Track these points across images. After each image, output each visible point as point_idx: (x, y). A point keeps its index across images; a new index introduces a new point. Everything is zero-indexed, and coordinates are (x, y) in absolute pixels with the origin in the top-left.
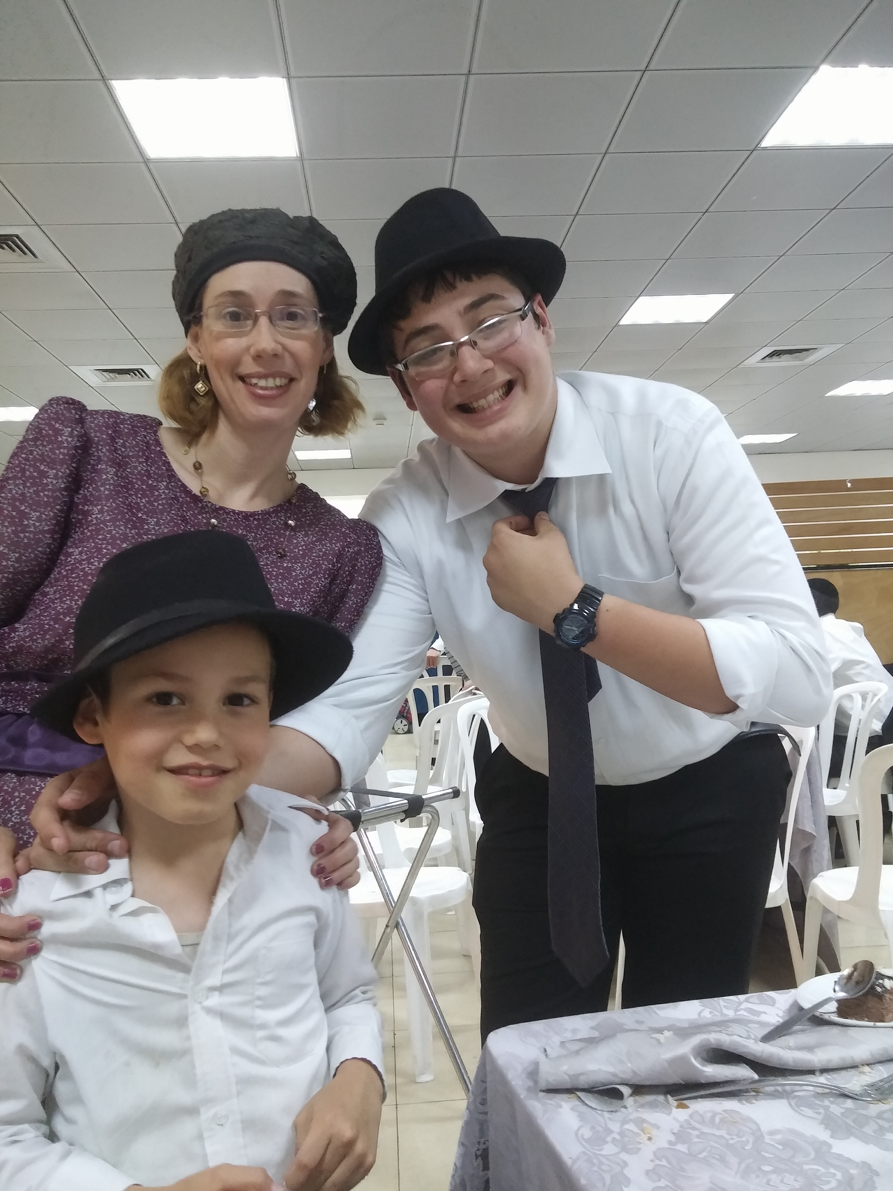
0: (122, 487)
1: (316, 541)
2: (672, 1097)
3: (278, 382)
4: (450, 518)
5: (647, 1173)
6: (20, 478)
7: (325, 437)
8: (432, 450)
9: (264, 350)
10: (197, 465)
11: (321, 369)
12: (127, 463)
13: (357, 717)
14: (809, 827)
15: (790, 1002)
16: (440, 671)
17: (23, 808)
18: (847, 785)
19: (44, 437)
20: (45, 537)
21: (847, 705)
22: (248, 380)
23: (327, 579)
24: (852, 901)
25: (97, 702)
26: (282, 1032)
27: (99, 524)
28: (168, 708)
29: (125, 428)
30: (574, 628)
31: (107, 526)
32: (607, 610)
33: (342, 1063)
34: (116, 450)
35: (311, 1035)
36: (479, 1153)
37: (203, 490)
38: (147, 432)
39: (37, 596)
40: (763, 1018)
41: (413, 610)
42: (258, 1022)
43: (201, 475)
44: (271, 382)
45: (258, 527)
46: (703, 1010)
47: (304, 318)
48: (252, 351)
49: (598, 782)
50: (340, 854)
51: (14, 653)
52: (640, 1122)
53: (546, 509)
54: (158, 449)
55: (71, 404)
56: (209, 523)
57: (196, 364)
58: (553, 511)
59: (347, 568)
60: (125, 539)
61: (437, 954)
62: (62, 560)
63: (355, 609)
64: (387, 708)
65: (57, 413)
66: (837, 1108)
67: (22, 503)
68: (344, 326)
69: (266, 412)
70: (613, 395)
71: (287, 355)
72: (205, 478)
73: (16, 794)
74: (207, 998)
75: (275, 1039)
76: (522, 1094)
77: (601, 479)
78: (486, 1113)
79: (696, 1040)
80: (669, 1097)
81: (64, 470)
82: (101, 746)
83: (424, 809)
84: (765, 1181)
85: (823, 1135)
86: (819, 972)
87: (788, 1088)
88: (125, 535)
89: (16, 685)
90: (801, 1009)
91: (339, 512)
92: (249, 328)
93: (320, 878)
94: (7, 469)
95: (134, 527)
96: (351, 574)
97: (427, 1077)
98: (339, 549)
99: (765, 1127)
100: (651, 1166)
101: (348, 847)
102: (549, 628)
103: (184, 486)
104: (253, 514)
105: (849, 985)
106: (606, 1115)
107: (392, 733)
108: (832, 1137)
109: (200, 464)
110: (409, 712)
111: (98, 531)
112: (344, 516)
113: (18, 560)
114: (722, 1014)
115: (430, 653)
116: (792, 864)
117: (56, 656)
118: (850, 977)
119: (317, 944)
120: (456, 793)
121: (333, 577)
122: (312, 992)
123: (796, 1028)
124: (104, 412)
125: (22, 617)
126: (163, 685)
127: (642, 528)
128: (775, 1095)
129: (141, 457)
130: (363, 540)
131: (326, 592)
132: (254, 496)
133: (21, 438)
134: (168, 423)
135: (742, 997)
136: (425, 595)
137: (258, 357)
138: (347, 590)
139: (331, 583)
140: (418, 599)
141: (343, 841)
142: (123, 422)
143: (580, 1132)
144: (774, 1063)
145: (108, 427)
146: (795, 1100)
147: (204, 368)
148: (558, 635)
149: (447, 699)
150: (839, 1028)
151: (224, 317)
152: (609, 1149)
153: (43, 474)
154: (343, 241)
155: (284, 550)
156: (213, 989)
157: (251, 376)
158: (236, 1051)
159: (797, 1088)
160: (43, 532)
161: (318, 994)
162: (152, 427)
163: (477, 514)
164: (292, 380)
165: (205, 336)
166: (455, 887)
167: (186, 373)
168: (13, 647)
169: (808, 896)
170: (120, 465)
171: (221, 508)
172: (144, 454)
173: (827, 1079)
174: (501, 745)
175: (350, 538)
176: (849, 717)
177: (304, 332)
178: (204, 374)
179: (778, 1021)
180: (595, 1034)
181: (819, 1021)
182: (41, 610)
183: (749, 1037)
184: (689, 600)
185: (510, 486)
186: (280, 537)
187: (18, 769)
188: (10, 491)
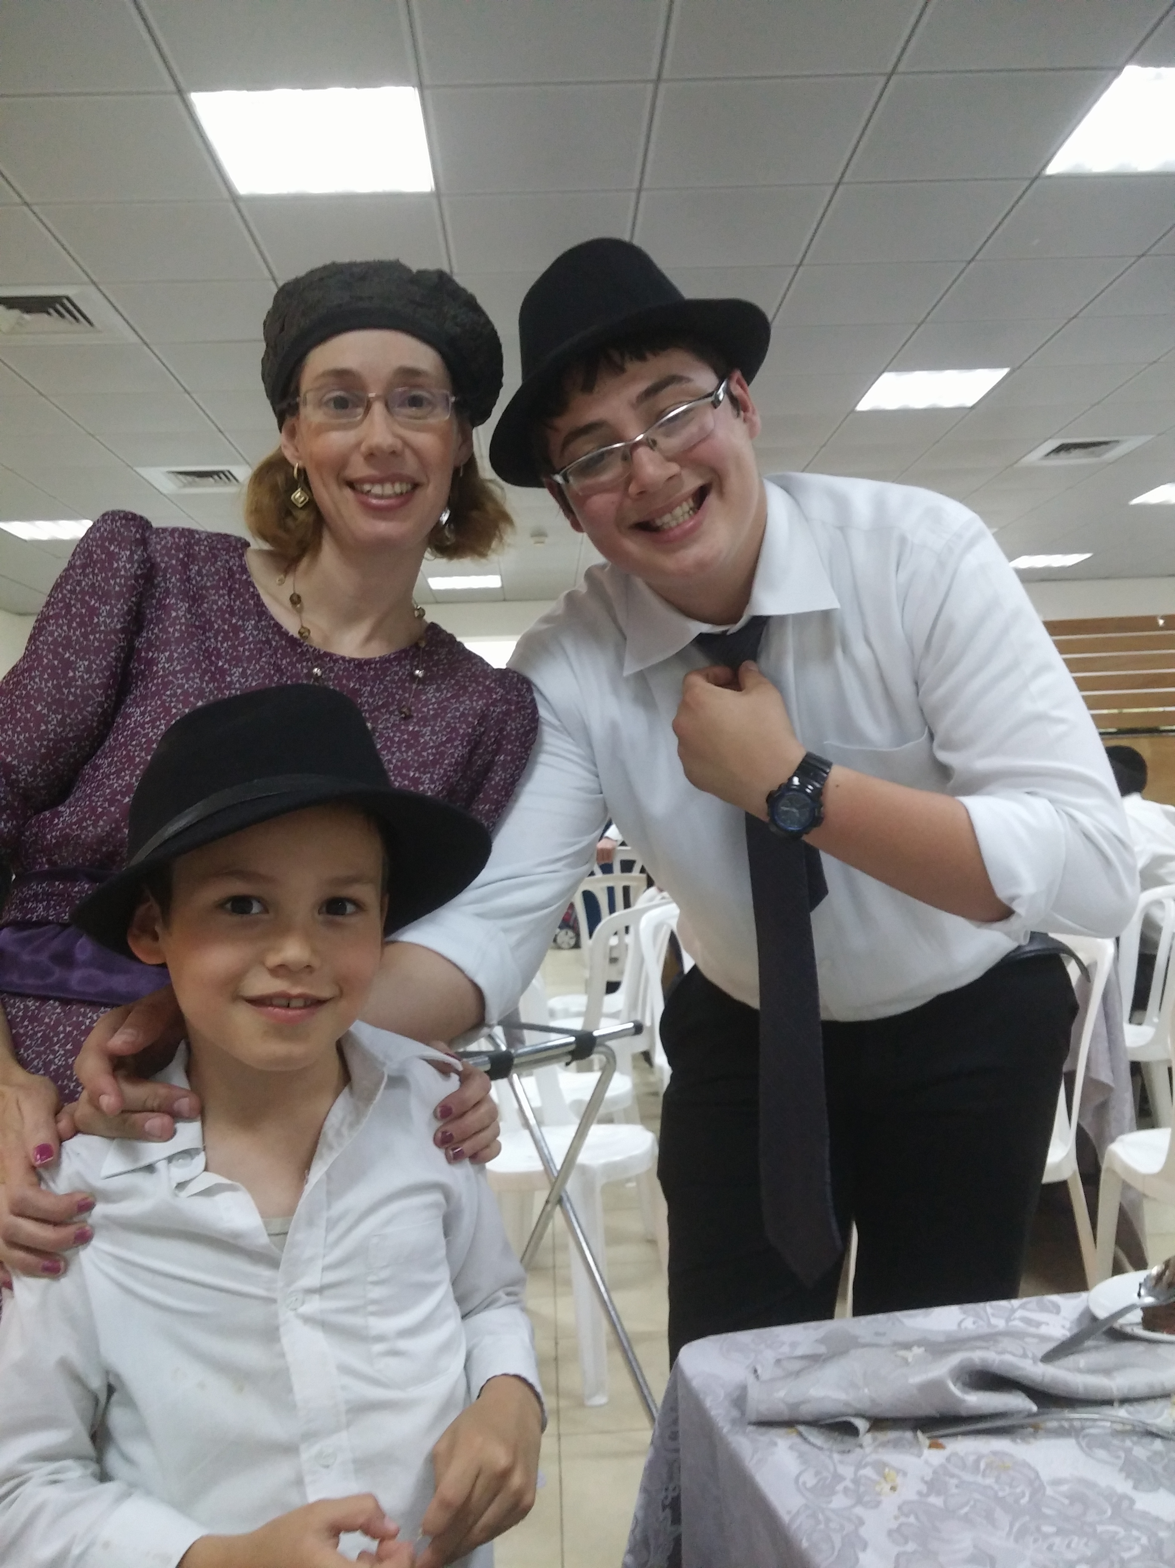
0: (197, 627)
1: (452, 697)
2: (923, 1432)
3: (398, 488)
4: (630, 668)
5: (890, 1533)
6: (65, 616)
7: (462, 560)
8: (604, 577)
9: (378, 448)
10: (295, 598)
11: (456, 471)
12: (202, 597)
13: (506, 930)
14: (1104, 1076)
15: (1080, 1309)
16: (617, 867)
17: (69, 1047)
18: (1156, 1020)
19: (95, 563)
20: (97, 694)
21: (1157, 914)
22: (358, 486)
23: (465, 747)
24: (1161, 1175)
25: (156, 910)
26: (403, 1344)
27: (167, 676)
28: (246, 917)
29: (201, 550)
30: (794, 810)
31: (177, 679)
32: (837, 786)
33: (488, 1380)
34: (189, 579)
35: (446, 1347)
36: (667, 1502)
37: (302, 631)
38: (230, 556)
39: (87, 769)
40: (1043, 1330)
41: (578, 789)
42: (373, 1332)
43: (300, 611)
44: (388, 489)
45: (375, 679)
46: (964, 1319)
47: (430, 403)
48: (363, 448)
49: (824, 1016)
50: (472, 1119)
51: (58, 845)
52: (880, 1467)
53: (754, 656)
54: (245, 577)
55: (131, 519)
56: (310, 675)
57: (293, 468)
58: (763, 660)
59: (492, 734)
60: (201, 695)
61: (614, 1238)
62: (119, 724)
63: (503, 787)
64: (546, 917)
65: (112, 531)
66: (1142, 1451)
67: (65, 649)
68: (485, 415)
69: (383, 527)
70: (842, 505)
71: (408, 453)
72: (304, 615)
73: (61, 1028)
74: (303, 1303)
75: (395, 1353)
76: (724, 1426)
77: (826, 616)
78: (677, 1451)
79: (955, 1360)
80: (919, 1434)
81: (120, 607)
82: (164, 966)
83: (596, 1049)
84: (1045, 1546)
85: (1123, 1486)
86: (1118, 1269)
87: (1077, 1424)
88: (201, 691)
89: (61, 886)
90: (1094, 1319)
91: (481, 659)
92: (359, 418)
93: (446, 1149)
94: (48, 604)
95: (213, 679)
96: (497, 742)
97: (600, 1400)
98: (481, 708)
99: (1045, 1476)
100: (894, 1525)
101: (483, 1109)
102: (760, 809)
103: (277, 625)
104: (368, 662)
105: (1158, 1289)
106: (836, 1457)
107: (552, 948)
108: (1135, 1488)
109: (299, 597)
110: (576, 920)
111: (166, 685)
112: (488, 665)
113: (61, 723)
114: (989, 1324)
115: (602, 845)
116: (1082, 1123)
117: (111, 848)
118: (1160, 1277)
119: (447, 1233)
120: (638, 1029)
121: (475, 744)
122: (443, 1291)
123: (1089, 1343)
124: (174, 530)
125: (68, 796)
126: (238, 888)
127: (882, 679)
128: (1061, 1433)
129: (222, 588)
130: (513, 696)
131: (466, 763)
132: (369, 639)
133: (66, 565)
134: (257, 544)
135: (1015, 1303)
136: (592, 768)
137: (371, 456)
138: (492, 762)
139: (471, 753)
140: (586, 774)
141: (477, 1100)
142: (199, 542)
143: (801, 1480)
144: (1061, 1391)
145: (178, 549)
146: (1086, 1440)
147: (302, 472)
148: (773, 820)
149: (627, 905)
150: (1146, 1344)
151: (326, 404)
152: (839, 1501)
153: (93, 612)
154: (481, 301)
155: (409, 709)
156: (311, 1291)
157: (363, 481)
158: (345, 1370)
159: (1088, 1423)
160: (94, 687)
161: (451, 1296)
162: (236, 549)
163: (666, 663)
164: (416, 486)
165: (303, 428)
166: (637, 1152)
167: (280, 479)
168: (56, 837)
169: (1104, 1167)
170: (195, 599)
171: (326, 654)
172: (225, 584)
173: (1129, 1413)
174: (695, 969)
175: (496, 693)
176: (1158, 929)
177: (432, 421)
178: (303, 480)
179: (1064, 1335)
180: (822, 1349)
181: (1118, 1336)
182: (91, 788)
183: (1024, 1356)
184: (944, 772)
185: (706, 628)
186: (404, 692)
187: (62, 995)
188: (51, 633)
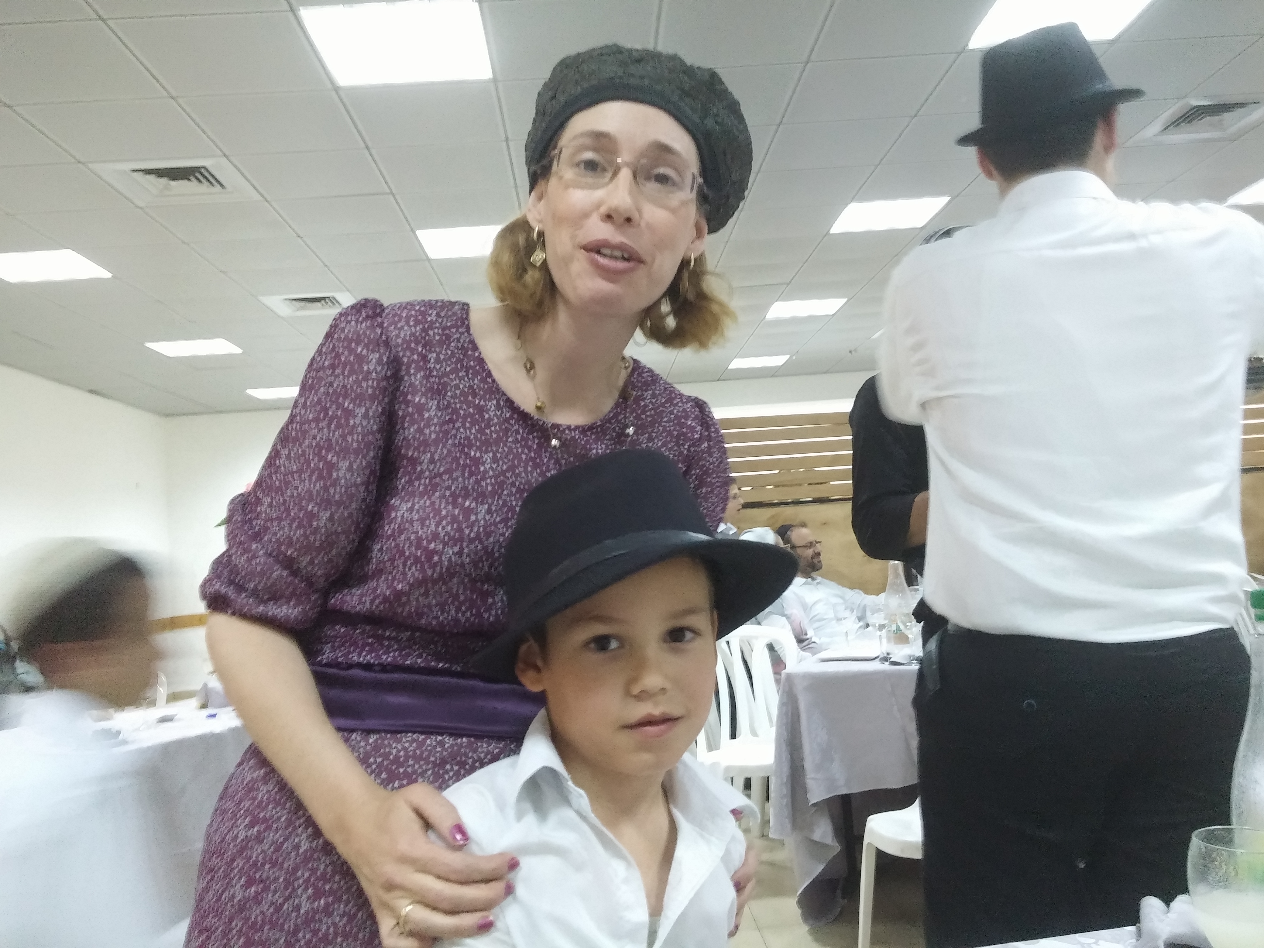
9: (617, 210)
10: (529, 365)
19: (344, 364)
20: (359, 491)
25: (536, 648)
37: (539, 408)
43: (533, 379)
48: (604, 208)
54: (476, 354)
67: (328, 452)
81: (375, 408)
92: (606, 180)
103: (509, 400)
109: (532, 363)
113: (330, 519)
129: (460, 370)
137: (610, 217)
153: (349, 413)
165: (552, 189)
167: (522, 241)
172: (462, 365)
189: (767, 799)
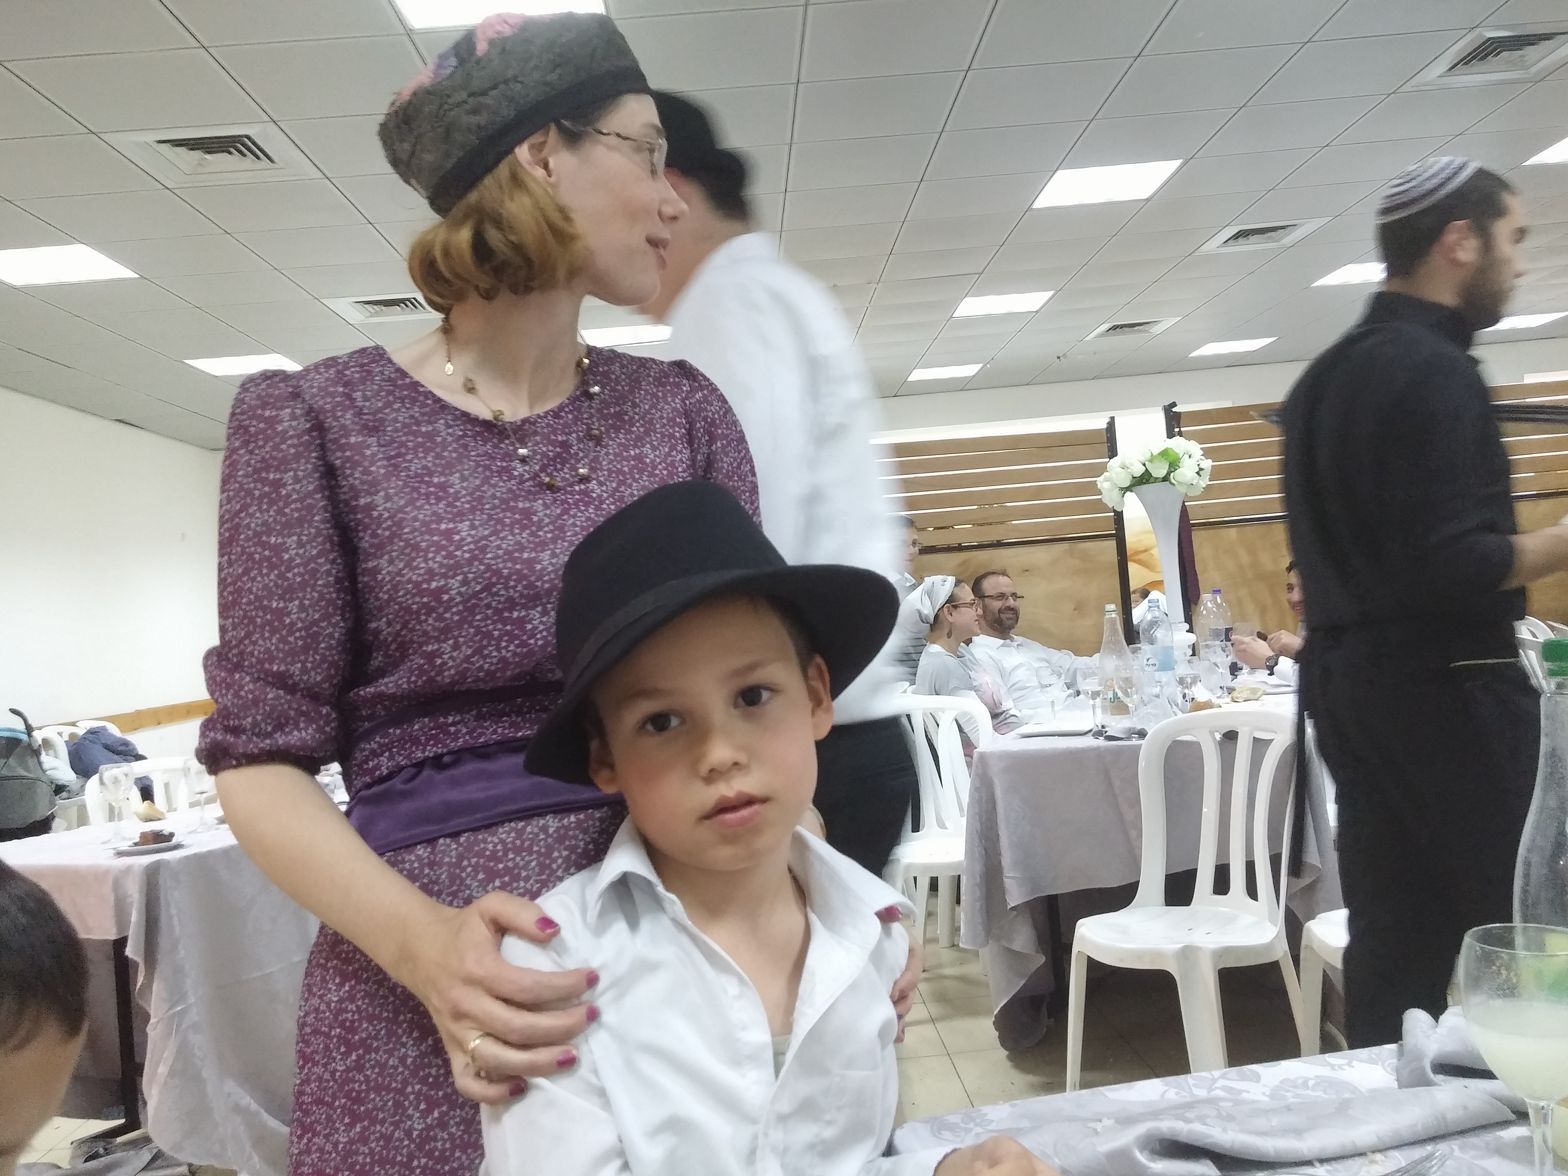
6: (252, 504)
10: (468, 384)
14: (1313, 858)
19: (255, 436)
29: (353, 374)
37: (496, 414)
38: (382, 366)
46: (1168, 1090)
62: (369, 582)
65: (259, 397)
67: (269, 535)
72: (483, 393)
79: (1142, 1129)
81: (304, 467)
103: (465, 415)
104: (561, 408)
109: (470, 380)
111: (398, 524)
113: (302, 608)
116: (1293, 903)
129: (394, 402)
145: (333, 383)
153: (278, 485)
160: (314, 559)
172: (394, 397)
189: (958, 902)
